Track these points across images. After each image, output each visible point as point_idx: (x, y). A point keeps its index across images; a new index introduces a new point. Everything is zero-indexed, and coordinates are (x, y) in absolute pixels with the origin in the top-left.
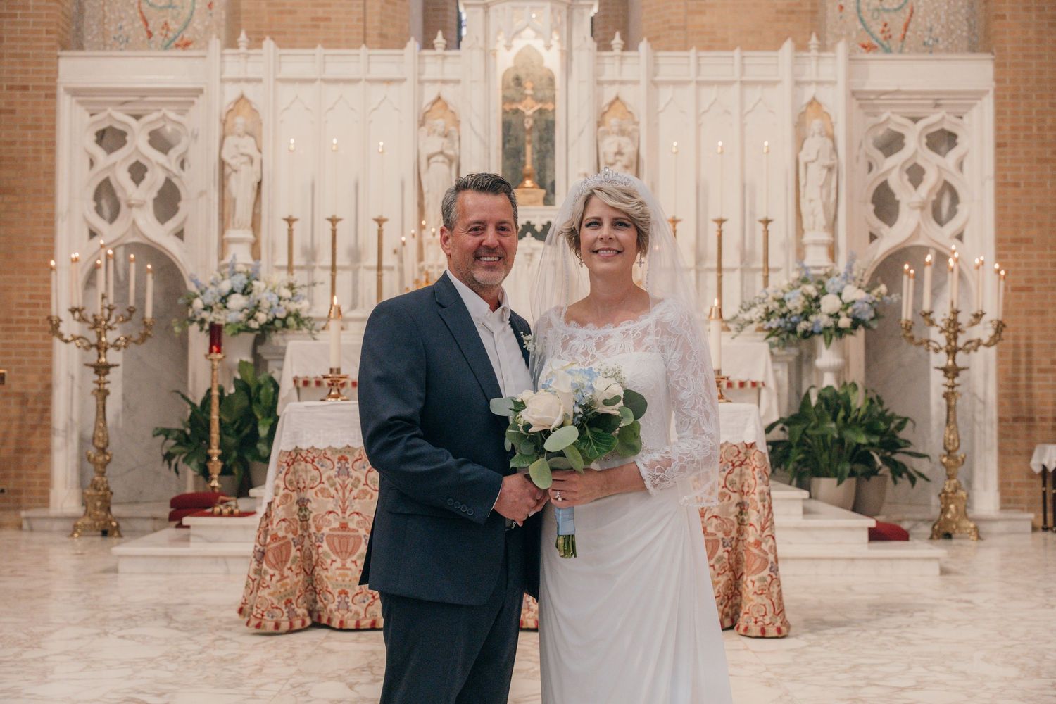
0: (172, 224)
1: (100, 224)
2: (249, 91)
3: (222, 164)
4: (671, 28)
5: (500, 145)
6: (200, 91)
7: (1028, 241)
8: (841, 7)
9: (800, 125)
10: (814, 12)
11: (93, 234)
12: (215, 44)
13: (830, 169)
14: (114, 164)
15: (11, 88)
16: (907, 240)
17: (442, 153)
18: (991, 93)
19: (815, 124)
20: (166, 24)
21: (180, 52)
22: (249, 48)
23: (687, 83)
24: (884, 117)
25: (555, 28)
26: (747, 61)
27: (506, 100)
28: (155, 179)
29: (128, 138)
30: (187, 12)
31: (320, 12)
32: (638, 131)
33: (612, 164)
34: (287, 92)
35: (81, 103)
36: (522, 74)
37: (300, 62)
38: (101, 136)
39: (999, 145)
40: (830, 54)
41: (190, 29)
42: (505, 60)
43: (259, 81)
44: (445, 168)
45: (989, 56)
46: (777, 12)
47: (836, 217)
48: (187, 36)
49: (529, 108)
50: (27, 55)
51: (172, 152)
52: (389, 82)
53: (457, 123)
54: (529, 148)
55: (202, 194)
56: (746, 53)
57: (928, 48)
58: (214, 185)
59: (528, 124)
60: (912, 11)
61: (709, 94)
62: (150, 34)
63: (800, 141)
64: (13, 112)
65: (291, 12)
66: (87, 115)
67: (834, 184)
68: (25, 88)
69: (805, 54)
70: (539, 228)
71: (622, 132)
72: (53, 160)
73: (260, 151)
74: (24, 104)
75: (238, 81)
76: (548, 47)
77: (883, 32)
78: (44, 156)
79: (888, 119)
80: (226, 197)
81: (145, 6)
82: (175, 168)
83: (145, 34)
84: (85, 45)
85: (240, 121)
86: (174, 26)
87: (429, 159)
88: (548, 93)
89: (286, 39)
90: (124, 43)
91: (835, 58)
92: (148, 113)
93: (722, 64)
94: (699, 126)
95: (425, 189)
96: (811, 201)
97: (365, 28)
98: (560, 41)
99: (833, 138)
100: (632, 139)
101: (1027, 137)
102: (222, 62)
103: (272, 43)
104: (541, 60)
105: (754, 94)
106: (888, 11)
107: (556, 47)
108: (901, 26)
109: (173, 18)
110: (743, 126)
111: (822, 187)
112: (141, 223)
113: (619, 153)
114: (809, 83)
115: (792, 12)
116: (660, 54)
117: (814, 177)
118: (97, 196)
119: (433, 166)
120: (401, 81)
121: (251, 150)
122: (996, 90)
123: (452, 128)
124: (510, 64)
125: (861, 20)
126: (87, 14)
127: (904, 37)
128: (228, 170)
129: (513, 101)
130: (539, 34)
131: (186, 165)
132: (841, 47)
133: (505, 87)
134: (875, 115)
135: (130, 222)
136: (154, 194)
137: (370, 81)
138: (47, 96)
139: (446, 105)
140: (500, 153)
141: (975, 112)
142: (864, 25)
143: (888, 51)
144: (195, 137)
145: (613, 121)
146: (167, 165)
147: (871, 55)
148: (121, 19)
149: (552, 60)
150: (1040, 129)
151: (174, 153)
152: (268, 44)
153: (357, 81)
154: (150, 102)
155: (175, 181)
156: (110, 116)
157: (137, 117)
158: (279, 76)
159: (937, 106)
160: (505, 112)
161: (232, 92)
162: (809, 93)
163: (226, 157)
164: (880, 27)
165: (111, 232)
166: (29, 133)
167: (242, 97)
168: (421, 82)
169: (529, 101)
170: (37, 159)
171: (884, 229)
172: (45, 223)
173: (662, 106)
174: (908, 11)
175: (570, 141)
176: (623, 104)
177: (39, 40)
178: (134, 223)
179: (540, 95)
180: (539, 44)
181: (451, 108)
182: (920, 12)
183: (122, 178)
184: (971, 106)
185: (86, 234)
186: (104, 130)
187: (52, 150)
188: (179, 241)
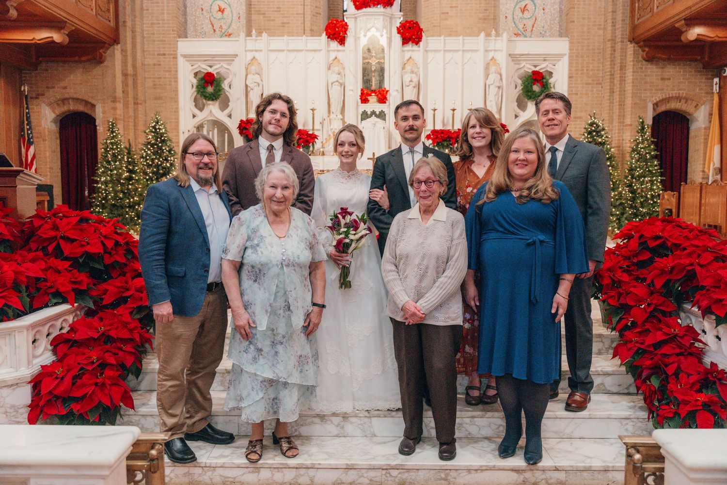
0: (227, 112)
1: (197, 112)
2: (257, 55)
3: (247, 86)
4: (434, 26)
5: (362, 78)
6: (237, 55)
7: (580, 118)
8: (506, 17)
9: (487, 68)
10: (494, 19)
11: (194, 116)
12: (243, 35)
13: (499, 87)
15: (159, 55)
16: (531, 117)
17: (337, 81)
18: (567, 55)
19: (493, 69)
20: (221, 26)
21: (227, 39)
22: (256, 37)
23: (440, 51)
24: (522, 65)
25: (385, 27)
26: (465, 41)
27: (364, 58)
30: (229, 21)
31: (285, 20)
32: (419, 72)
33: (408, 86)
34: (273, 56)
35: (187, 61)
36: (371, 48)
37: (278, 42)
38: (196, 75)
39: (570, 77)
40: (500, 38)
41: (231, 28)
42: (364, 42)
43: (261, 51)
44: (339, 88)
45: (567, 39)
46: (479, 19)
47: (501, 108)
48: (230, 31)
49: (374, 62)
50: (165, 41)
52: (315, 51)
53: (344, 68)
54: (373, 79)
55: (238, 99)
56: (465, 38)
57: (542, 35)
59: (373, 68)
60: (536, 19)
61: (449, 56)
62: (215, 31)
63: (487, 76)
64: (160, 65)
65: (273, 20)
66: (190, 66)
67: (500, 94)
68: (164, 55)
69: (490, 38)
70: (378, 113)
71: (412, 72)
72: (177, 85)
73: (262, 81)
74: (164, 61)
75: (252, 51)
76: (382, 36)
77: (523, 28)
78: (173, 83)
79: (524, 66)
80: (249, 100)
81: (212, 18)
82: (227, 88)
83: (213, 31)
84: (188, 36)
85: (253, 68)
86: (224, 27)
87: (332, 84)
88: (382, 55)
89: (272, 33)
90: (203, 35)
91: (502, 40)
92: (215, 64)
93: (454, 43)
94: (444, 69)
95: (331, 97)
96: (491, 101)
97: (304, 27)
98: (387, 33)
99: (501, 75)
100: (417, 75)
101: (582, 74)
102: (246, 43)
103: (266, 34)
104: (379, 41)
105: (468, 55)
106: (526, 19)
107: (385, 35)
108: (531, 26)
109: (224, 23)
110: (463, 69)
111: (495, 95)
112: (214, 111)
113: (411, 81)
114: (491, 51)
115: (485, 19)
116: (428, 38)
117: (493, 91)
118: (196, 100)
119: (334, 87)
120: (320, 50)
121: (259, 81)
122: (569, 54)
123: (342, 71)
124: (366, 43)
125: (515, 23)
126: (188, 22)
127: (532, 30)
128: (249, 89)
129: (367, 59)
130: (378, 30)
131: (231, 87)
132: (505, 35)
133: (364, 53)
134: (519, 64)
135: (209, 111)
137: (308, 51)
138: (173, 58)
139: (339, 61)
140: (362, 81)
141: (560, 63)
142: (516, 25)
143: (526, 36)
144: (235, 75)
145: (408, 68)
146: (224, 87)
147: (518, 38)
148: (202, 24)
149: (384, 42)
150: (587, 70)
151: (226, 82)
152: (264, 35)
153: (302, 50)
154: (217, 60)
155: (227, 93)
156: (199, 66)
157: (211, 67)
158: (269, 49)
159: (545, 60)
160: (364, 64)
161: (250, 56)
162: (491, 54)
163: (248, 83)
164: (522, 26)
165: (202, 116)
166: (167, 74)
167: (254, 57)
168: (329, 51)
169: (374, 59)
170: (170, 85)
171: (521, 113)
172: (175, 112)
173: (429, 60)
174: (534, 19)
175: (391, 76)
176: (413, 60)
177: (169, 34)
178: (211, 111)
179: (378, 56)
180: (378, 34)
181: (341, 62)
182: (539, 20)
184: (559, 60)
185: (192, 116)
186: (197, 72)
187: (176, 81)
188: (229, 118)
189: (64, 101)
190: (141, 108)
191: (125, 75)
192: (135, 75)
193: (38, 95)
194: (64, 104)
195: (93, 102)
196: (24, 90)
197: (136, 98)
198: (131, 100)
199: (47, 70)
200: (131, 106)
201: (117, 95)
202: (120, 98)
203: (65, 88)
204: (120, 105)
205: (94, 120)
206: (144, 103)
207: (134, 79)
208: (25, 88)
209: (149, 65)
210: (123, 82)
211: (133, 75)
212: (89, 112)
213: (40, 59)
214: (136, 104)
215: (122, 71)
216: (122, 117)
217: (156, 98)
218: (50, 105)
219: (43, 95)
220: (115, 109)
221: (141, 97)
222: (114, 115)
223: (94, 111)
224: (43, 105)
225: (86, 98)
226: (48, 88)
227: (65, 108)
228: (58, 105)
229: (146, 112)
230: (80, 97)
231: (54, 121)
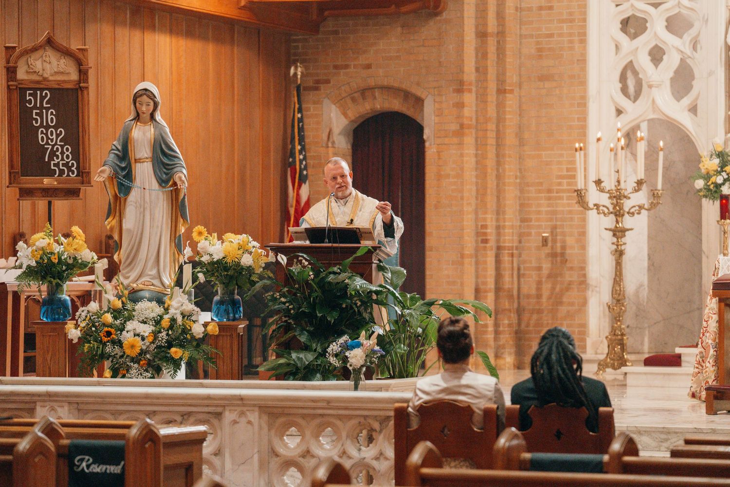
0: (686, 101)
1: (624, 103)
11: (619, 112)
14: (637, 48)
28: (671, 61)
29: (648, 25)
38: (625, 24)
51: (685, 36)
55: (711, 74)
58: (721, 67)
64: (551, 8)
66: (613, 5)
72: (585, 48)
74: (560, 1)
78: (577, 45)
82: (688, 50)
112: (659, 102)
118: (623, 78)
131: (699, 46)
135: (650, 101)
136: (671, 74)
144: (706, 21)
146: (682, 48)
151: (688, 37)
155: (688, 61)
156: (632, 5)
157: (656, 5)
165: (635, 111)
166: (565, 25)
170: (571, 48)
172: (579, 105)
178: (653, 101)
183: (644, 62)
185: (613, 112)
186: (629, 18)
187: (583, 38)
188: (692, 115)
189: (365, 92)
190: (511, 101)
191: (482, 35)
192: (501, 34)
193: (318, 82)
194: (364, 98)
195: (419, 92)
196: (295, 74)
197: (501, 80)
198: (492, 86)
199: (336, 32)
200: (492, 97)
201: (466, 78)
202: (470, 84)
203: (368, 67)
204: (469, 98)
205: (420, 129)
206: (516, 90)
207: (498, 42)
208: (297, 71)
209: (530, 9)
210: (477, 50)
211: (498, 33)
212: (410, 113)
213: (326, 13)
214: (501, 91)
215: (477, 27)
216: (474, 122)
217: (542, 78)
218: (340, 102)
219: (328, 82)
220: (460, 105)
221: (512, 77)
222: (458, 117)
223: (422, 110)
224: (326, 102)
225: (405, 86)
226: (336, 67)
227: (366, 107)
228: (354, 100)
229: (520, 107)
230: (396, 85)
231: (344, 132)
